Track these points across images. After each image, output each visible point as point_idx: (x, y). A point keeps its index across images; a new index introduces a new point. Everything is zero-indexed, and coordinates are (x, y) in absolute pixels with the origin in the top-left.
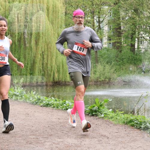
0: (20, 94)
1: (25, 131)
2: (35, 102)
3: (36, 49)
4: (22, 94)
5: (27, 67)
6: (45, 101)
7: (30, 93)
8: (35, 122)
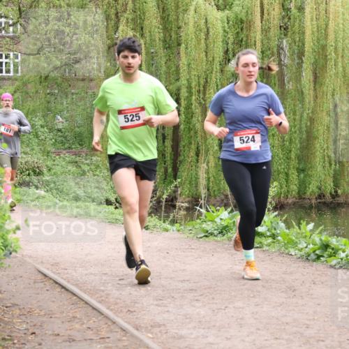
0: (268, 230)
1: (287, 340)
2: (312, 255)
3: (316, 97)
4: (275, 229)
5: (290, 151)
6: (344, 252)
7: (297, 228)
8: (315, 312)
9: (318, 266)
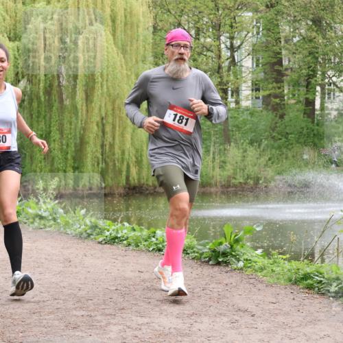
0: (50, 215)
1: (63, 300)
2: (84, 233)
3: (87, 111)
4: (55, 214)
5: (67, 153)
6: (108, 231)
7: (73, 212)
8: (86, 278)
9: (89, 243)
